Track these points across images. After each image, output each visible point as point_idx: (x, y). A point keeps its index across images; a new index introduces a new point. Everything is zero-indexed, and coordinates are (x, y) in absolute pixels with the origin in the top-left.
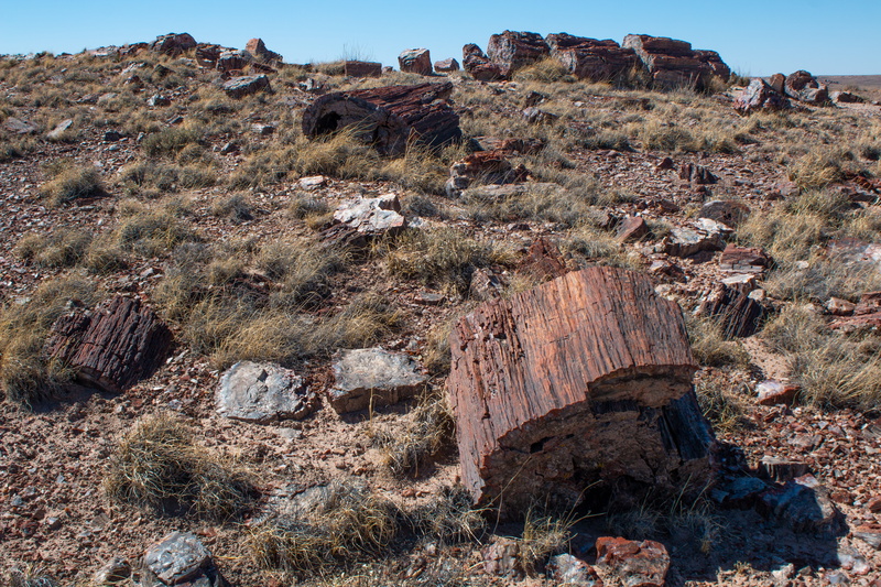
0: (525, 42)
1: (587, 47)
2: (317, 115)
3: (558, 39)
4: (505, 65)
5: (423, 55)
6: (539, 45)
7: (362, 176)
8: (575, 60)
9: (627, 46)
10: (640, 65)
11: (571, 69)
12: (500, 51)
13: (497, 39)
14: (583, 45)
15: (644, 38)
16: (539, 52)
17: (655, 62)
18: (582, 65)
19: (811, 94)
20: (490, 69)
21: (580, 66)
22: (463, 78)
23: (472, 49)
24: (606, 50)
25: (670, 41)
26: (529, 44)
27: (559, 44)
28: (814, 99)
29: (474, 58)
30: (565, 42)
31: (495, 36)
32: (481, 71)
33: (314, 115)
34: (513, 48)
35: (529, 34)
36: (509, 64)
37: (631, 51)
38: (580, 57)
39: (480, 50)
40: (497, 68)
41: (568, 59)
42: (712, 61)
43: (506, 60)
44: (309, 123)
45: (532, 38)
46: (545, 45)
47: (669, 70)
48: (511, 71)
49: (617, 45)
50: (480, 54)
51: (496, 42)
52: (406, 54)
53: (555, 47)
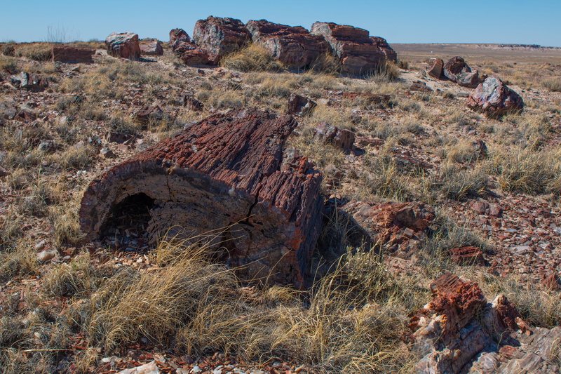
0: (229, 28)
1: (285, 34)
2: (110, 200)
3: (259, 25)
4: (213, 51)
5: (132, 40)
6: (241, 31)
7: (233, 350)
8: (279, 46)
9: (315, 32)
10: (331, 51)
11: (275, 55)
12: (207, 36)
13: (203, 24)
14: (282, 31)
15: (332, 25)
16: (244, 38)
17: (344, 48)
18: (286, 52)
19: (467, 77)
20: (199, 55)
21: (284, 52)
22: (175, 64)
23: (179, 34)
24: (303, 37)
25: (353, 29)
26: (233, 30)
27: (260, 30)
28: (470, 81)
29: (183, 43)
30: (267, 29)
31: (201, 21)
32: (191, 57)
33: (103, 198)
34: (221, 34)
35: (231, 19)
36: (218, 50)
37: (321, 38)
38: (284, 44)
39: (187, 35)
40: (206, 53)
41: (271, 45)
42: (382, 47)
43: (214, 46)
44: (94, 213)
45: (234, 25)
46: (246, 31)
47: (356, 55)
48: (219, 57)
49: (307, 32)
50: (187, 40)
51: (203, 28)
52: (114, 37)
53: (256, 33)
